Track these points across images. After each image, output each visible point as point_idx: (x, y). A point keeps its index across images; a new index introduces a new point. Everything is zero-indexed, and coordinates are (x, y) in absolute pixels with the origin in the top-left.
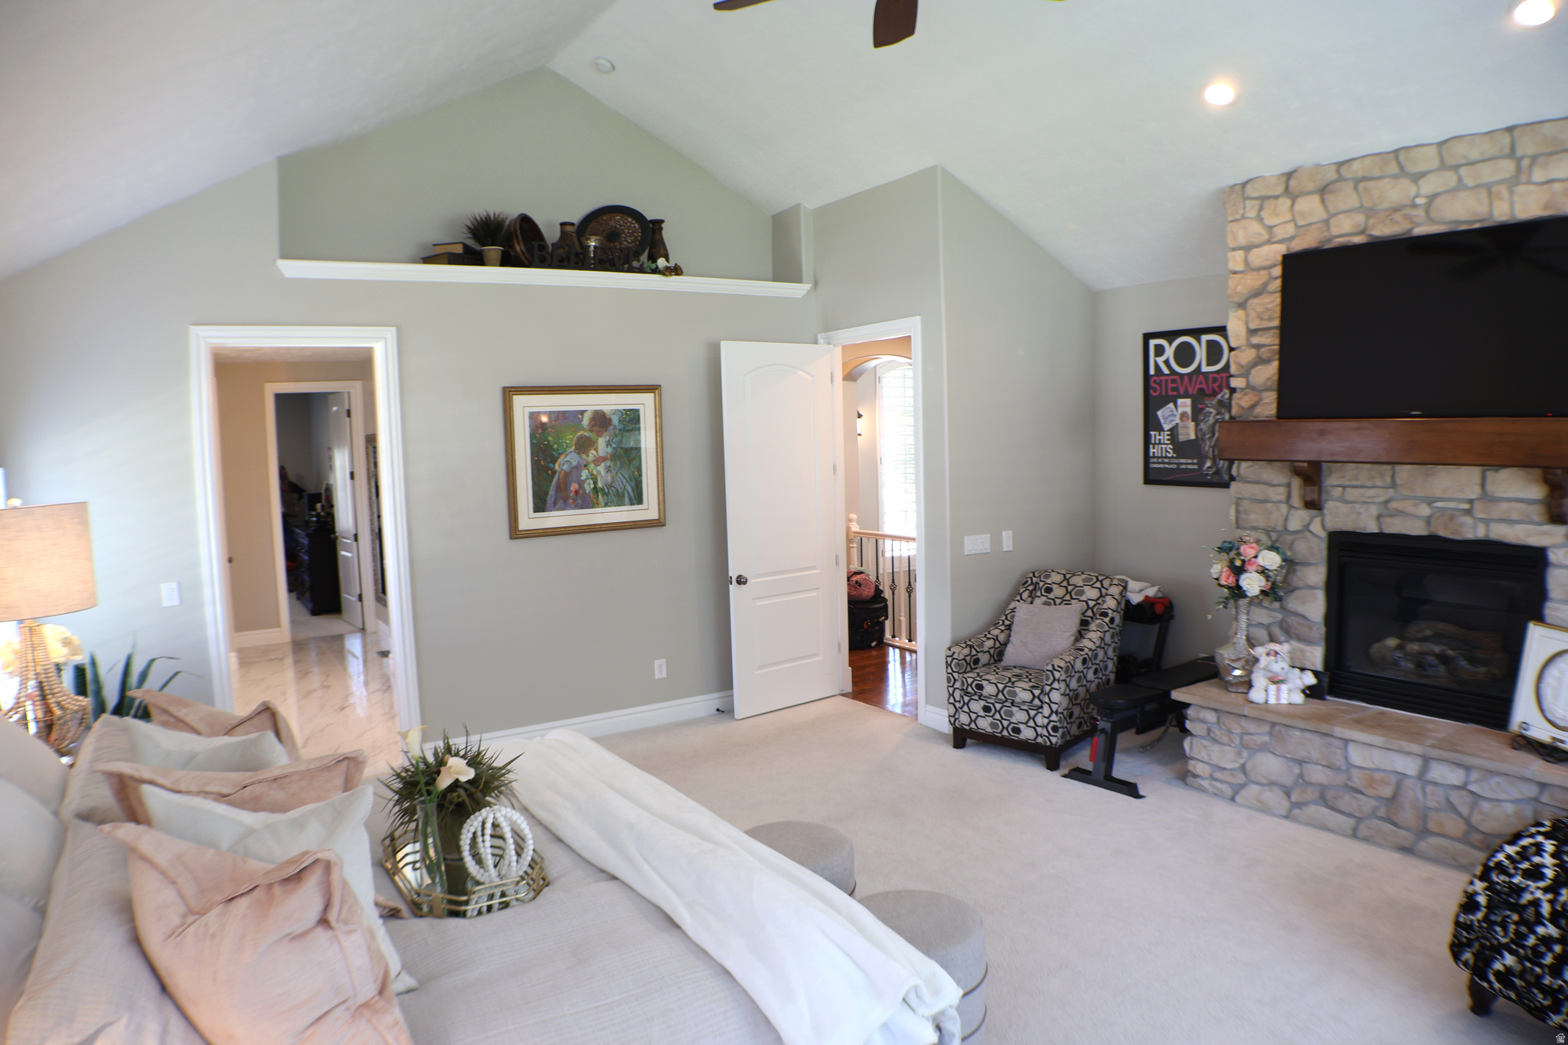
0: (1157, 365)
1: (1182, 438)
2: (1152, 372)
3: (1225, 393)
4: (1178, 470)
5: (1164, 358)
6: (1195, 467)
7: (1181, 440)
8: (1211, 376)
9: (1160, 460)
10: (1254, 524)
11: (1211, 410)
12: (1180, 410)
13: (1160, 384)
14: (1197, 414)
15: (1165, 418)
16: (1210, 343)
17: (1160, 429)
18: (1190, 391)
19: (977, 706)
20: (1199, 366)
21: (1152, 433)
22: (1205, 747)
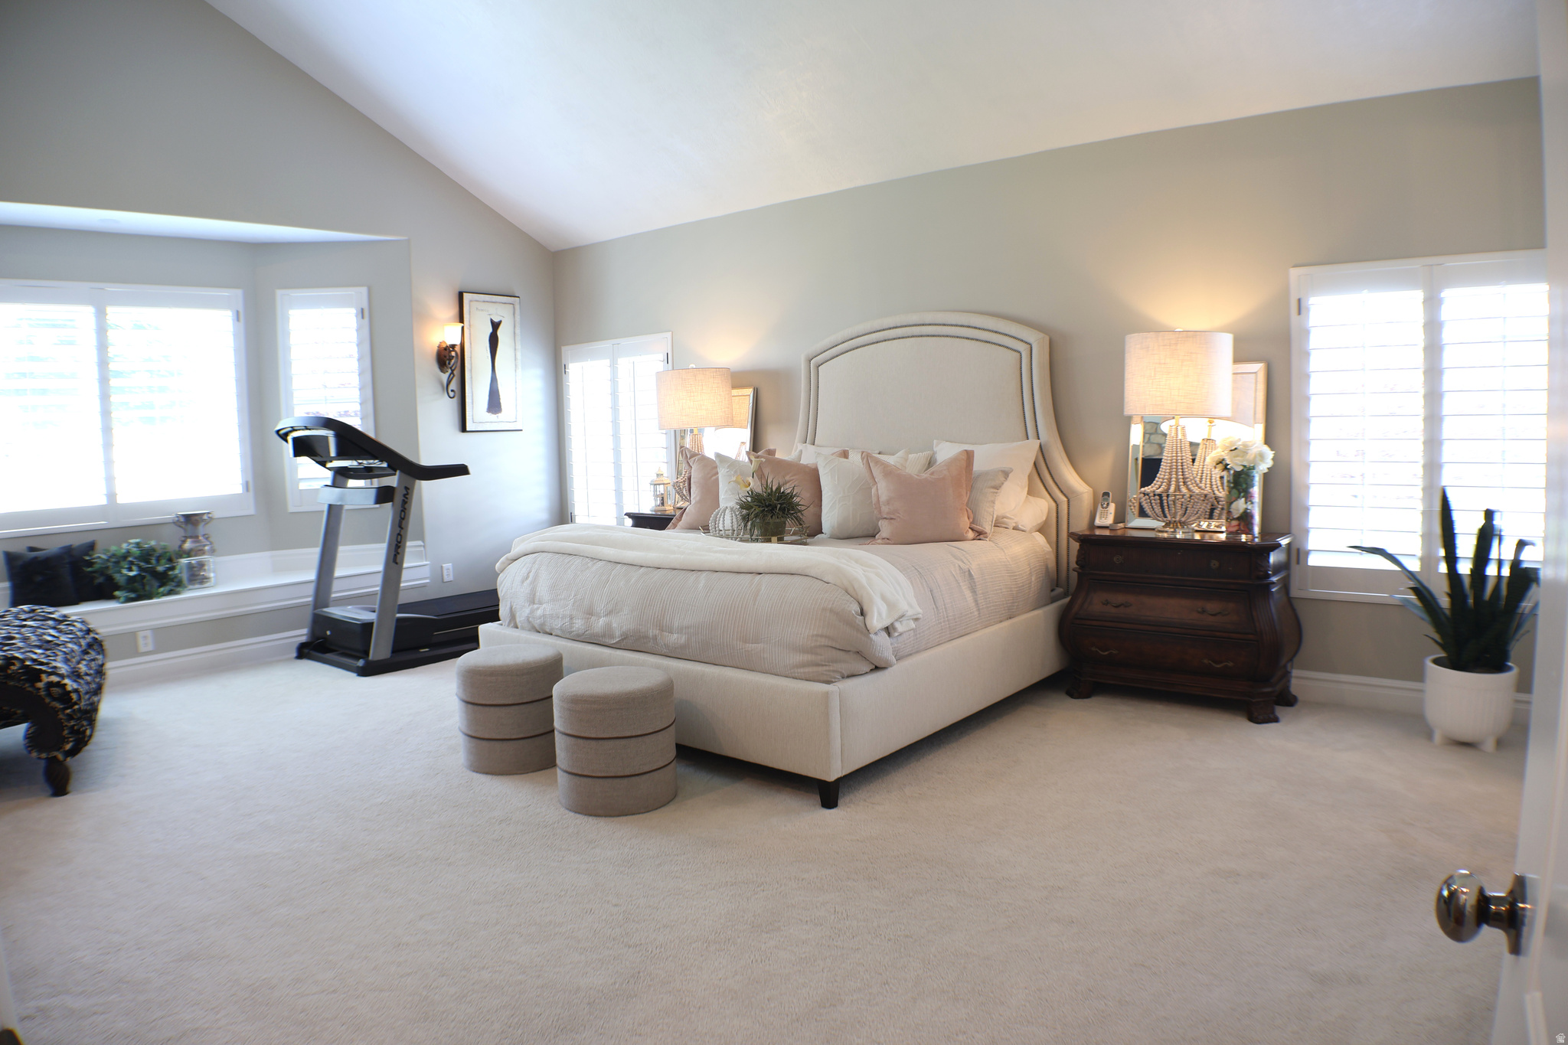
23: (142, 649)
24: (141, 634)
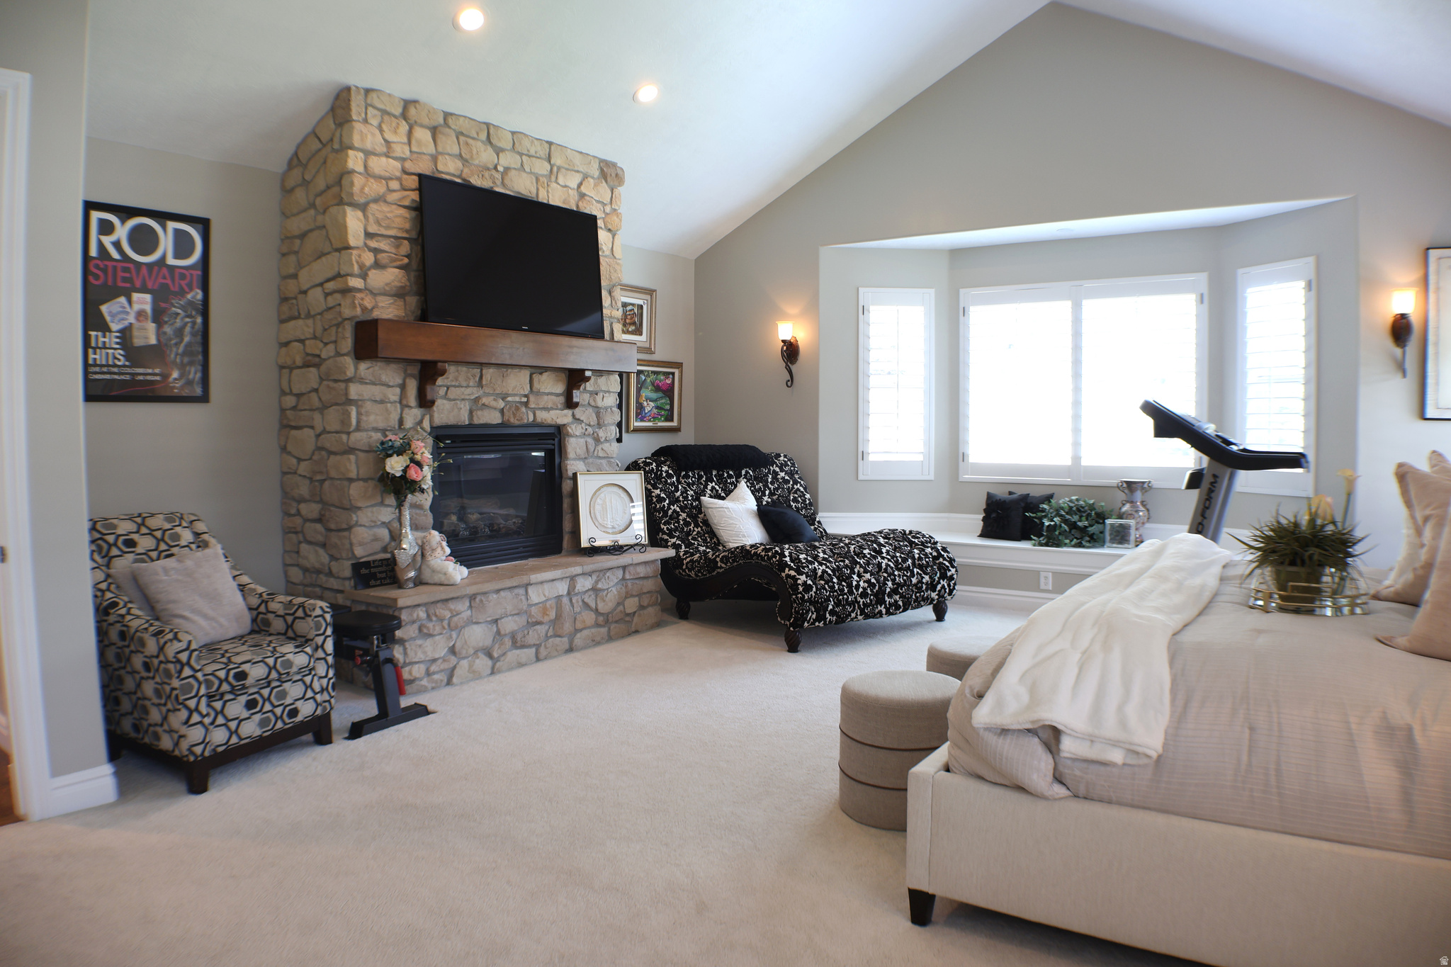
0: (101, 246)
1: (138, 342)
2: (93, 252)
3: (197, 293)
4: (133, 382)
5: (113, 238)
6: (158, 378)
7: (136, 345)
8: (178, 271)
9: (105, 369)
10: (375, 425)
11: (179, 311)
12: (136, 307)
13: (105, 270)
14: (158, 316)
15: (113, 315)
16: (178, 233)
17: (105, 328)
18: (150, 285)
19: (236, 708)
20: (164, 257)
21: (93, 333)
22: (420, 646)
23: (1042, 586)
24: (1043, 574)
